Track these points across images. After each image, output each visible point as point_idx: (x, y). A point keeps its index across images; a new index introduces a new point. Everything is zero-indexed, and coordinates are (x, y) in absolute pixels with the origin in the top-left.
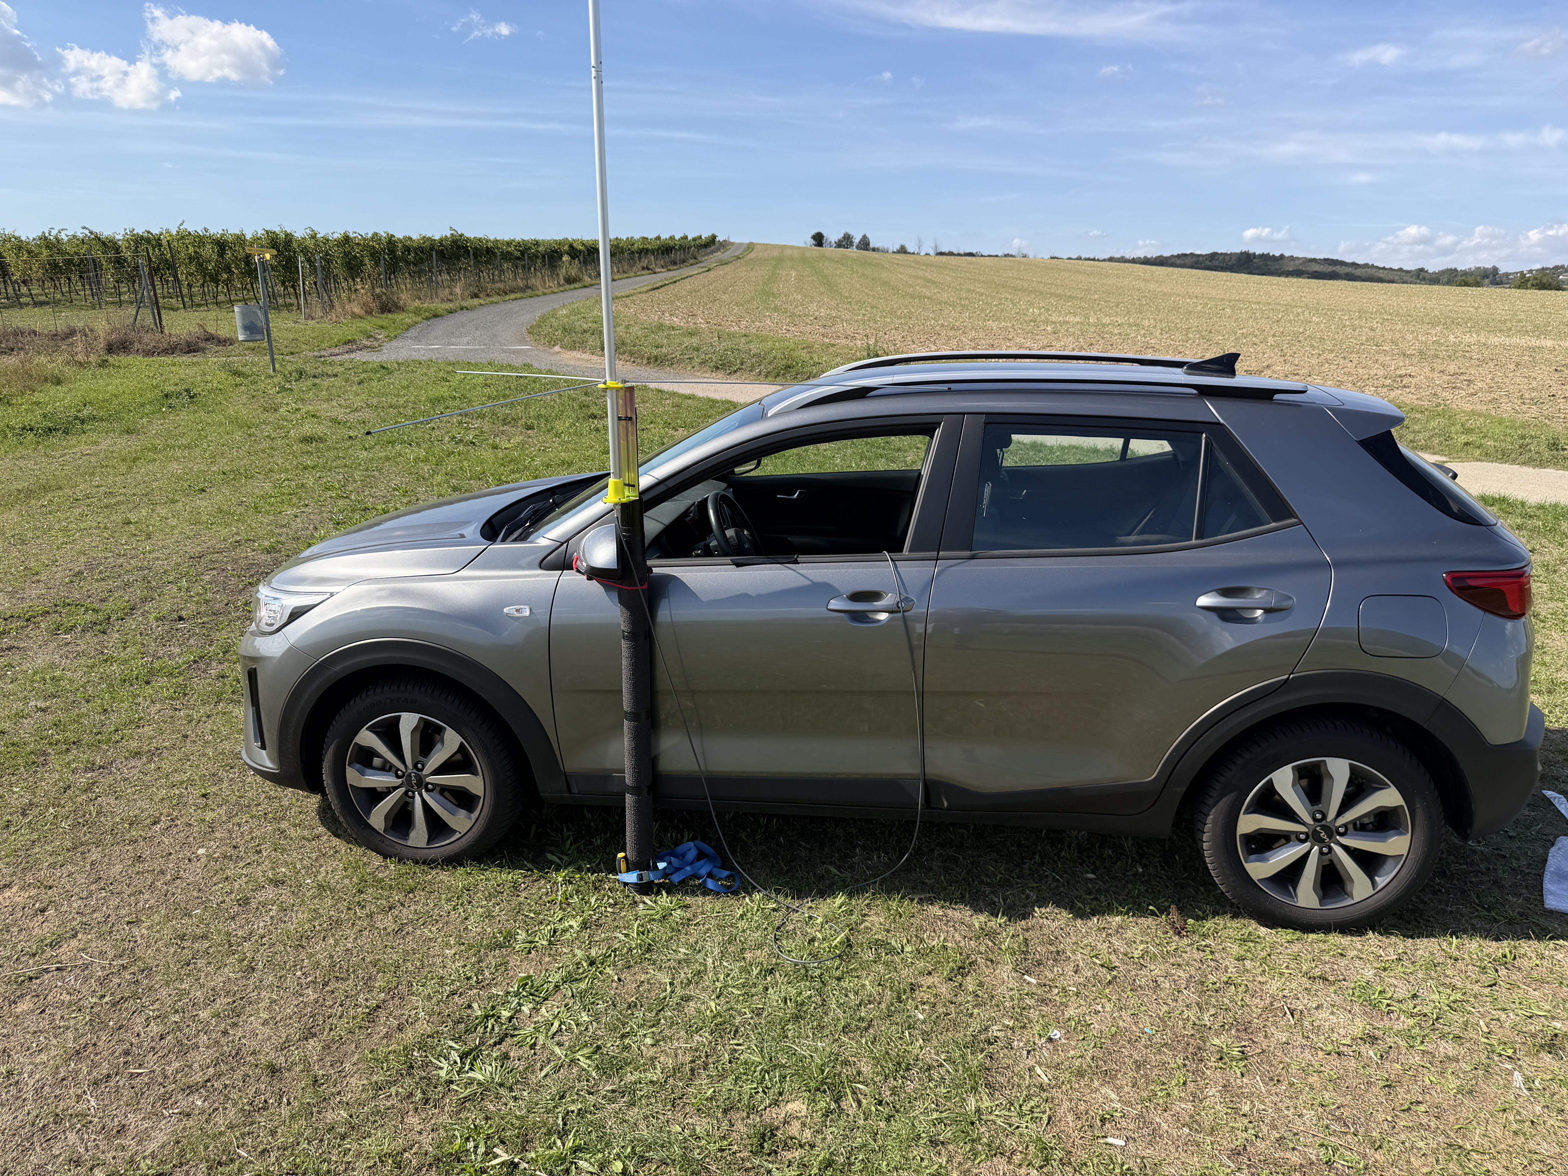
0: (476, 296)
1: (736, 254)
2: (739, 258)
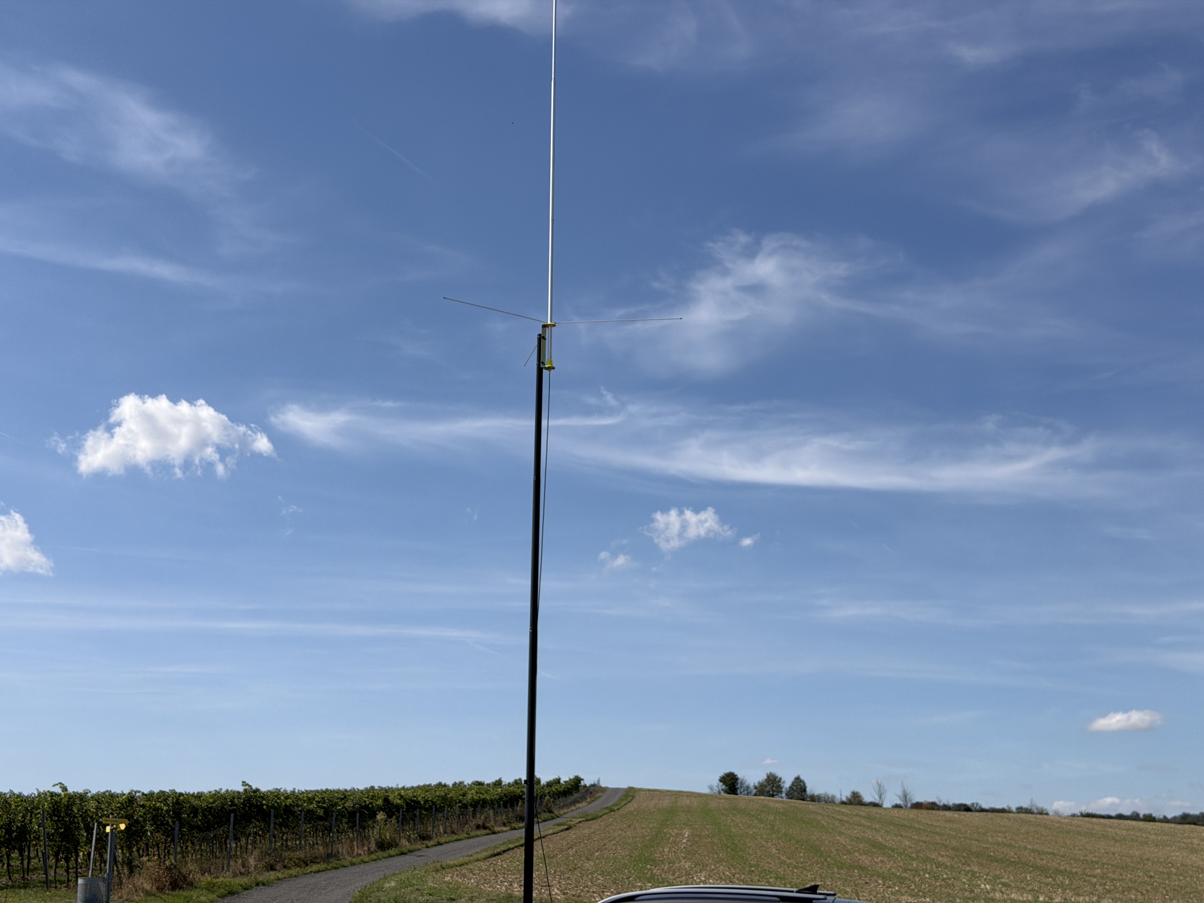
0: (272, 868)
1: (608, 805)
2: (613, 811)
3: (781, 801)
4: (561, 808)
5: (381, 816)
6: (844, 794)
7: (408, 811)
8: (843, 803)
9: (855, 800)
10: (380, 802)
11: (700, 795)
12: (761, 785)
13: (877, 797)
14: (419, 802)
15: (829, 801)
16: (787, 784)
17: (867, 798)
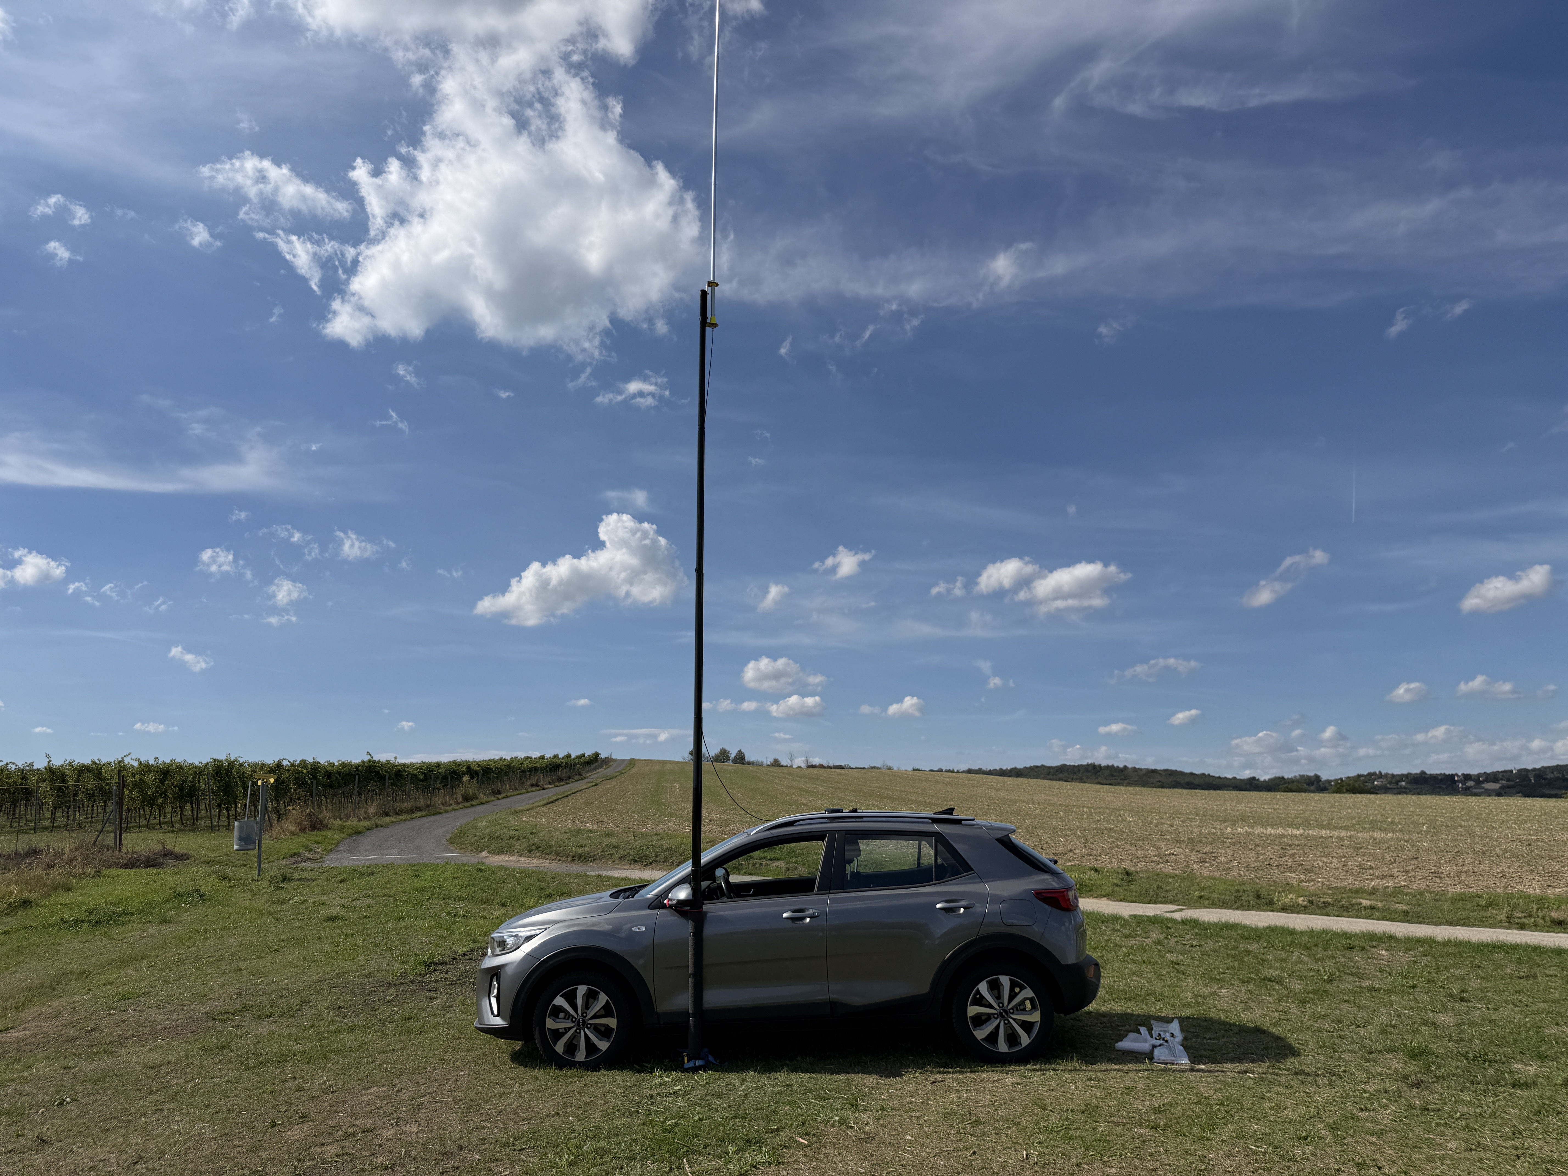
1: (619, 769)
2: (622, 773)
3: (729, 766)
4: (587, 772)
5: (466, 778)
6: (770, 760)
7: (483, 775)
8: (768, 765)
9: (776, 763)
10: (464, 769)
11: (678, 762)
12: (716, 756)
13: (790, 762)
14: (491, 769)
15: (759, 765)
16: (733, 755)
17: (783, 763)
